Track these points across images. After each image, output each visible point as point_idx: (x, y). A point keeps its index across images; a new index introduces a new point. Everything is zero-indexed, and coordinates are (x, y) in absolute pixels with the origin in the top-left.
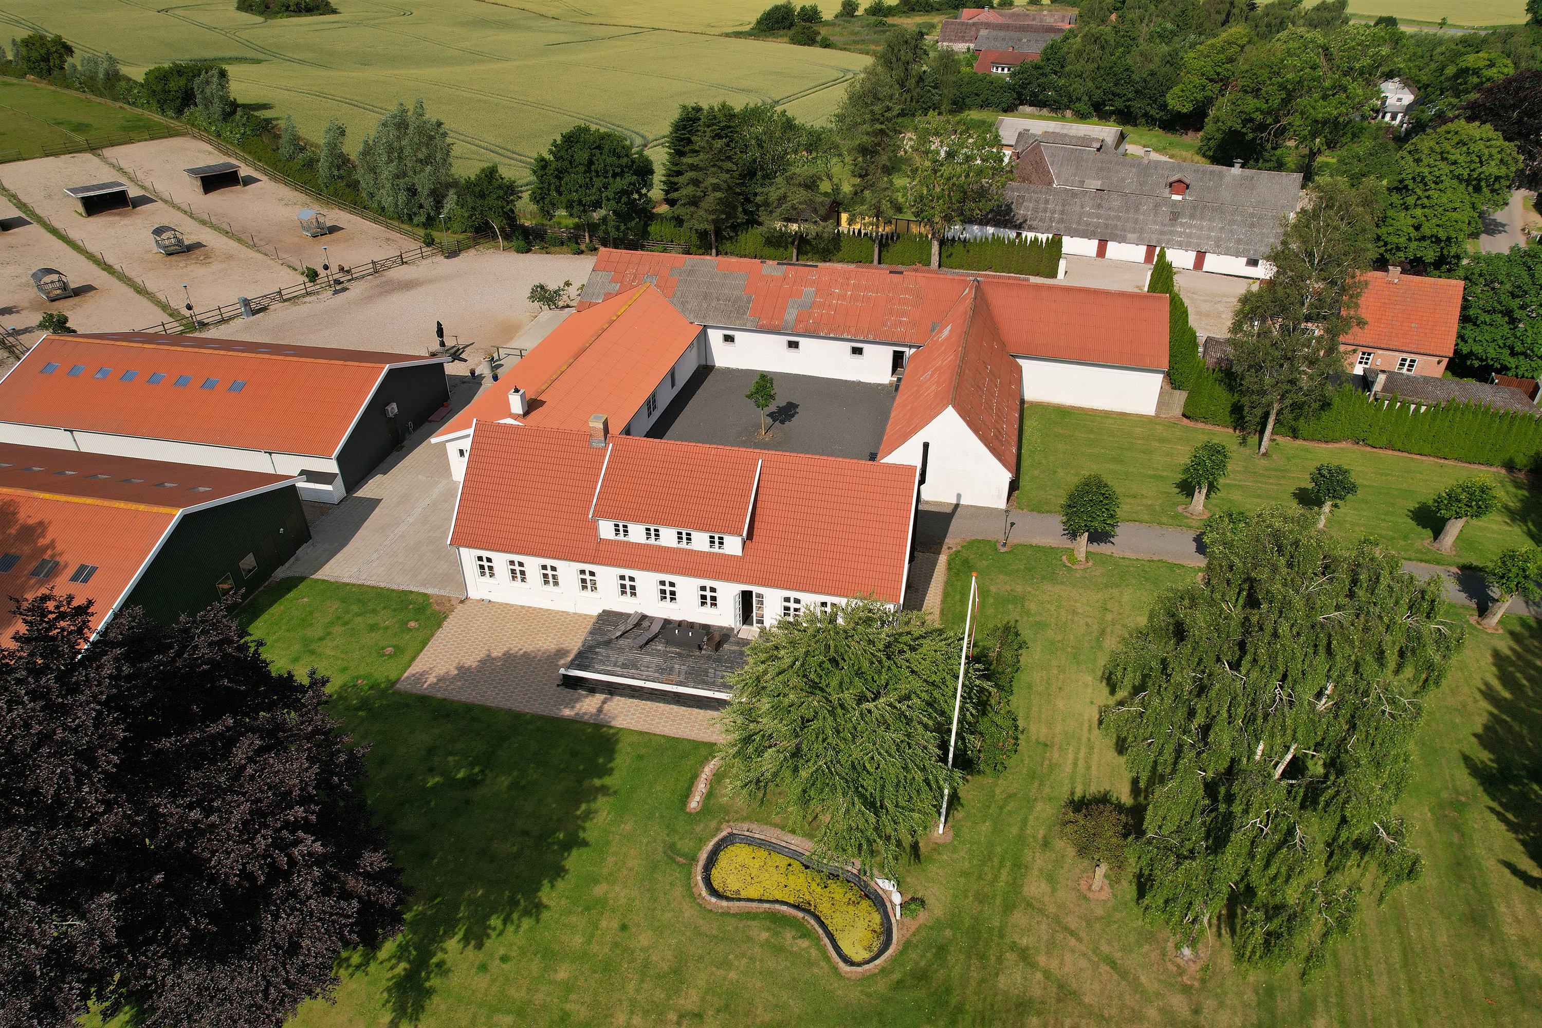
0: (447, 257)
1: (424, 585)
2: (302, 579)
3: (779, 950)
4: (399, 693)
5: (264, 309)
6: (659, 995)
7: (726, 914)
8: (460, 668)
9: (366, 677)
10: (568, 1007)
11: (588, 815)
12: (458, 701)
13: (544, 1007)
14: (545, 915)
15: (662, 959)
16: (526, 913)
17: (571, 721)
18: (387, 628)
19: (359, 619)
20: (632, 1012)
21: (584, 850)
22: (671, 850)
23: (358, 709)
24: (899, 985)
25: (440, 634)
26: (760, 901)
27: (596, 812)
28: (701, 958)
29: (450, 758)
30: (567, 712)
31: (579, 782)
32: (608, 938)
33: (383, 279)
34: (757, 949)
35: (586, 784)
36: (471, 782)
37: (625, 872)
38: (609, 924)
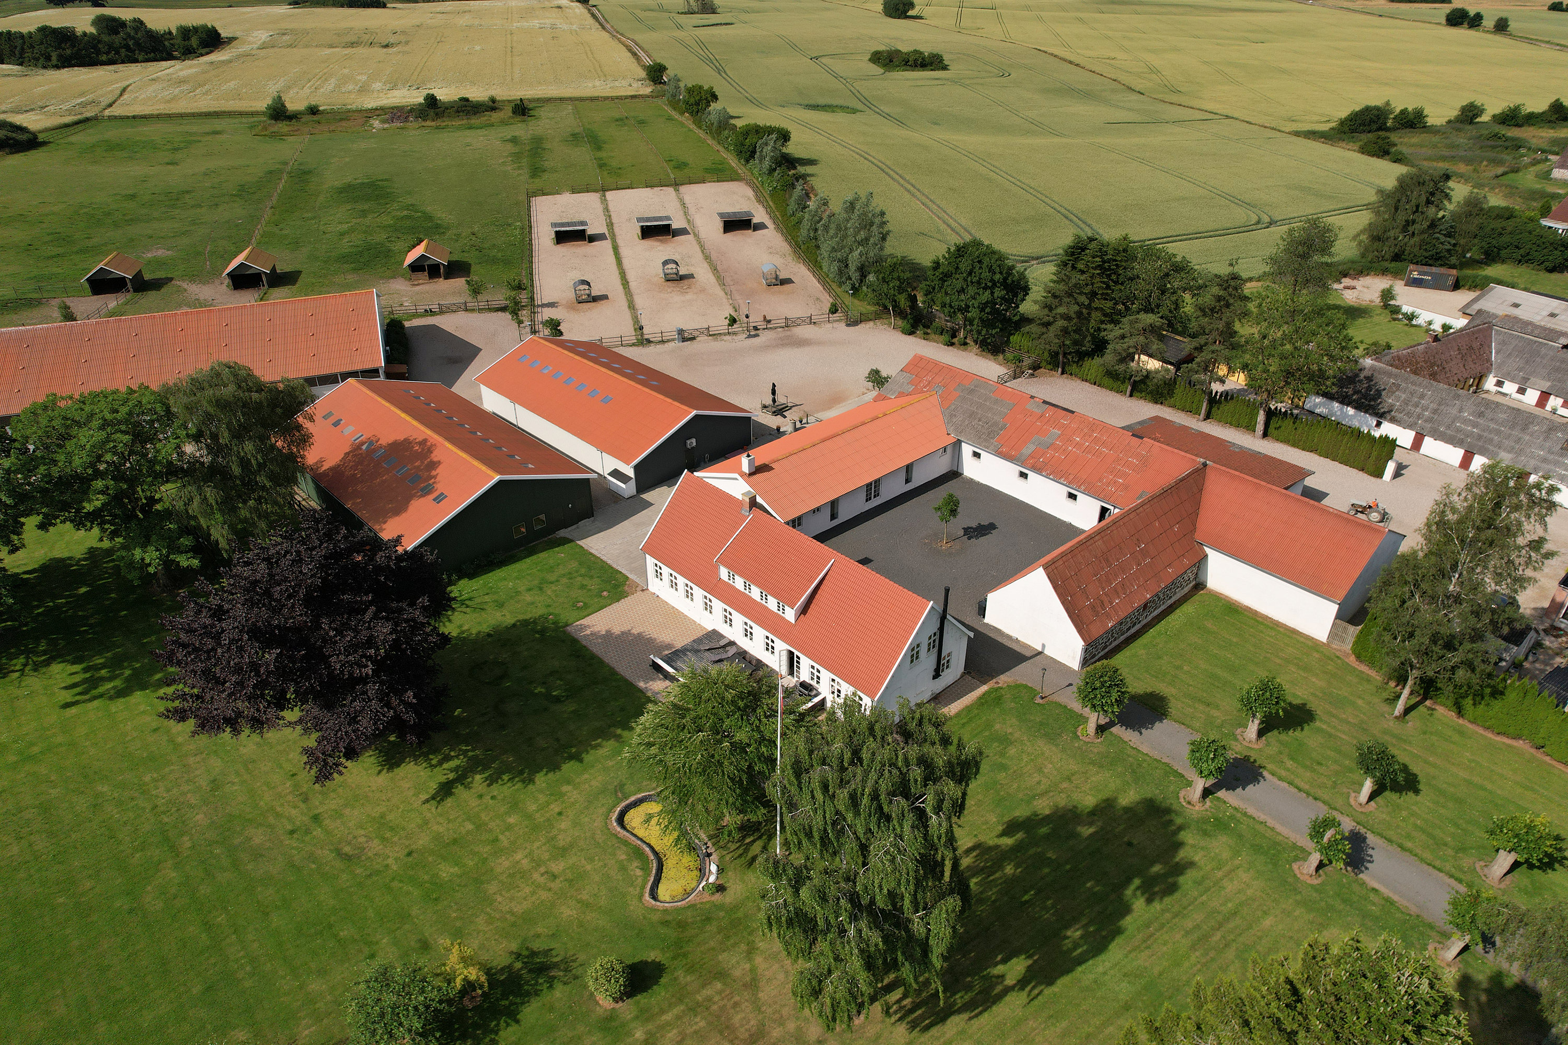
0: (848, 325)
1: (631, 572)
2: (571, 541)
3: (623, 868)
4: (565, 632)
5: (693, 339)
6: (546, 856)
7: (616, 836)
8: (608, 632)
9: (556, 615)
10: (501, 837)
11: (596, 747)
12: (591, 651)
13: (491, 831)
14: (530, 786)
15: (562, 841)
16: (523, 781)
17: (641, 691)
18: (590, 590)
19: (580, 579)
20: (526, 856)
21: (578, 764)
22: (621, 786)
23: (537, 632)
24: (666, 923)
25: (615, 606)
26: (641, 840)
27: (602, 747)
28: (582, 850)
29: (558, 682)
30: (642, 685)
31: (610, 726)
32: (548, 815)
33: (788, 333)
34: (613, 862)
35: (612, 729)
36: (557, 700)
37: (587, 786)
38: (555, 808)
